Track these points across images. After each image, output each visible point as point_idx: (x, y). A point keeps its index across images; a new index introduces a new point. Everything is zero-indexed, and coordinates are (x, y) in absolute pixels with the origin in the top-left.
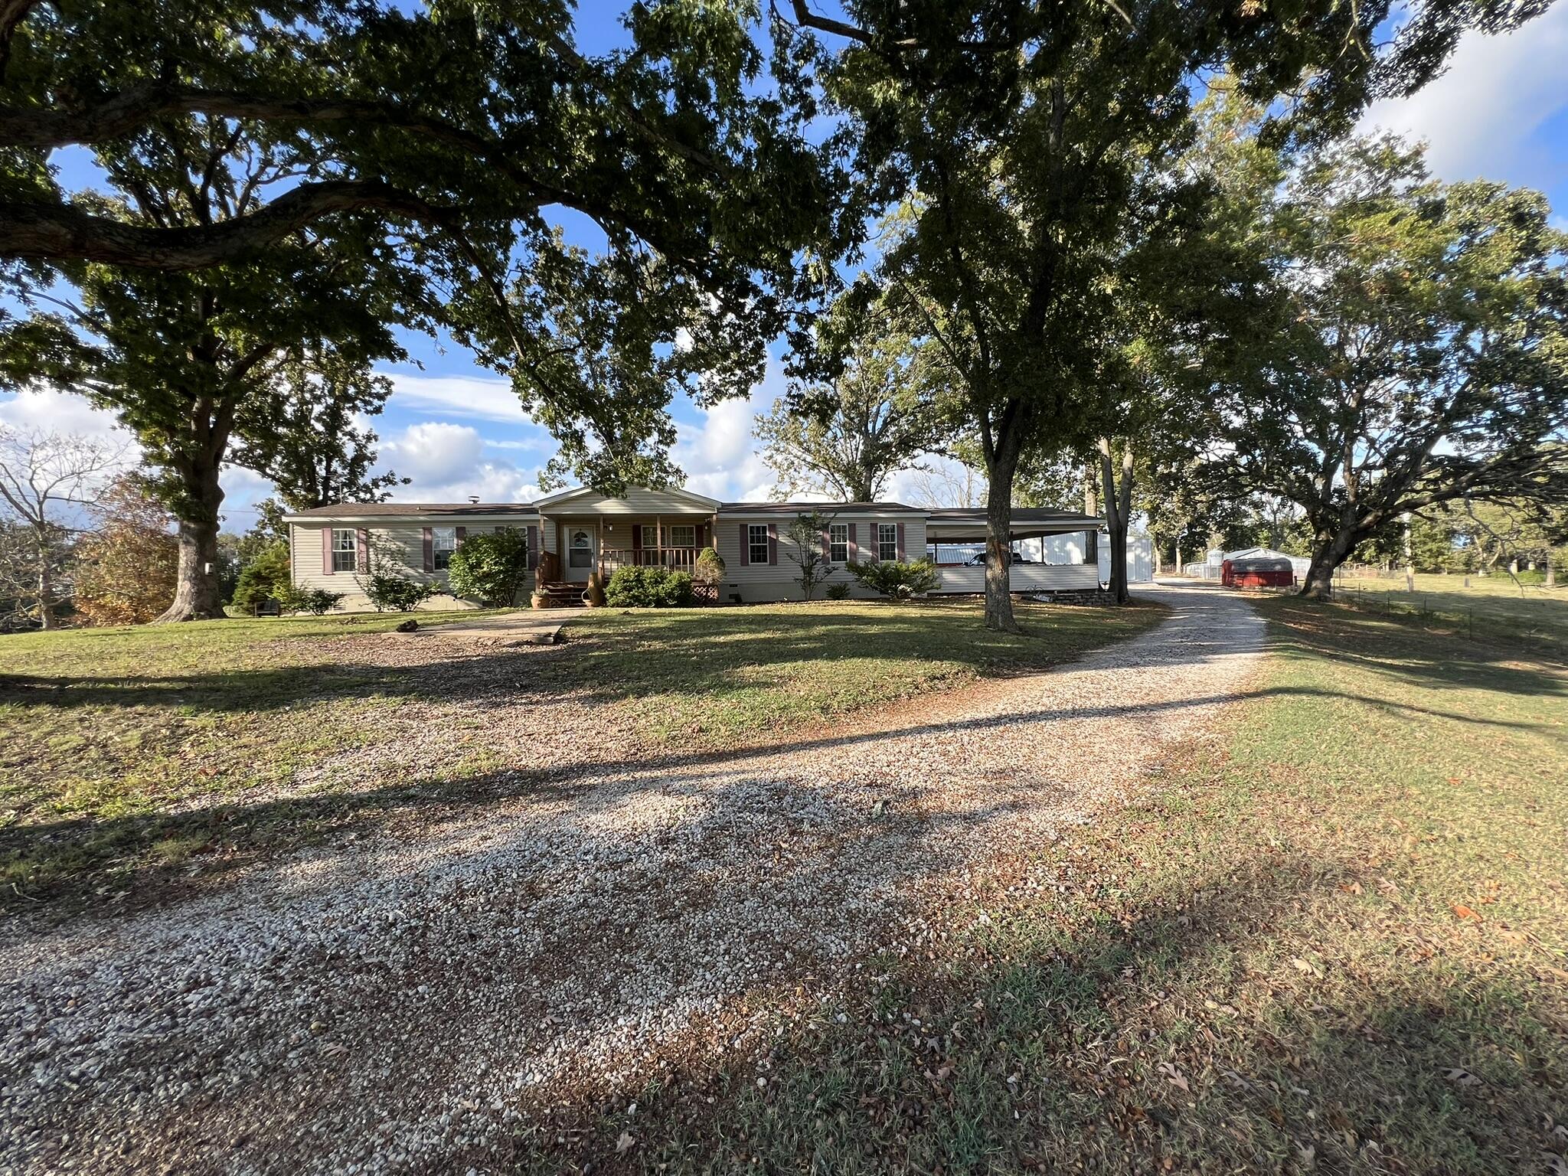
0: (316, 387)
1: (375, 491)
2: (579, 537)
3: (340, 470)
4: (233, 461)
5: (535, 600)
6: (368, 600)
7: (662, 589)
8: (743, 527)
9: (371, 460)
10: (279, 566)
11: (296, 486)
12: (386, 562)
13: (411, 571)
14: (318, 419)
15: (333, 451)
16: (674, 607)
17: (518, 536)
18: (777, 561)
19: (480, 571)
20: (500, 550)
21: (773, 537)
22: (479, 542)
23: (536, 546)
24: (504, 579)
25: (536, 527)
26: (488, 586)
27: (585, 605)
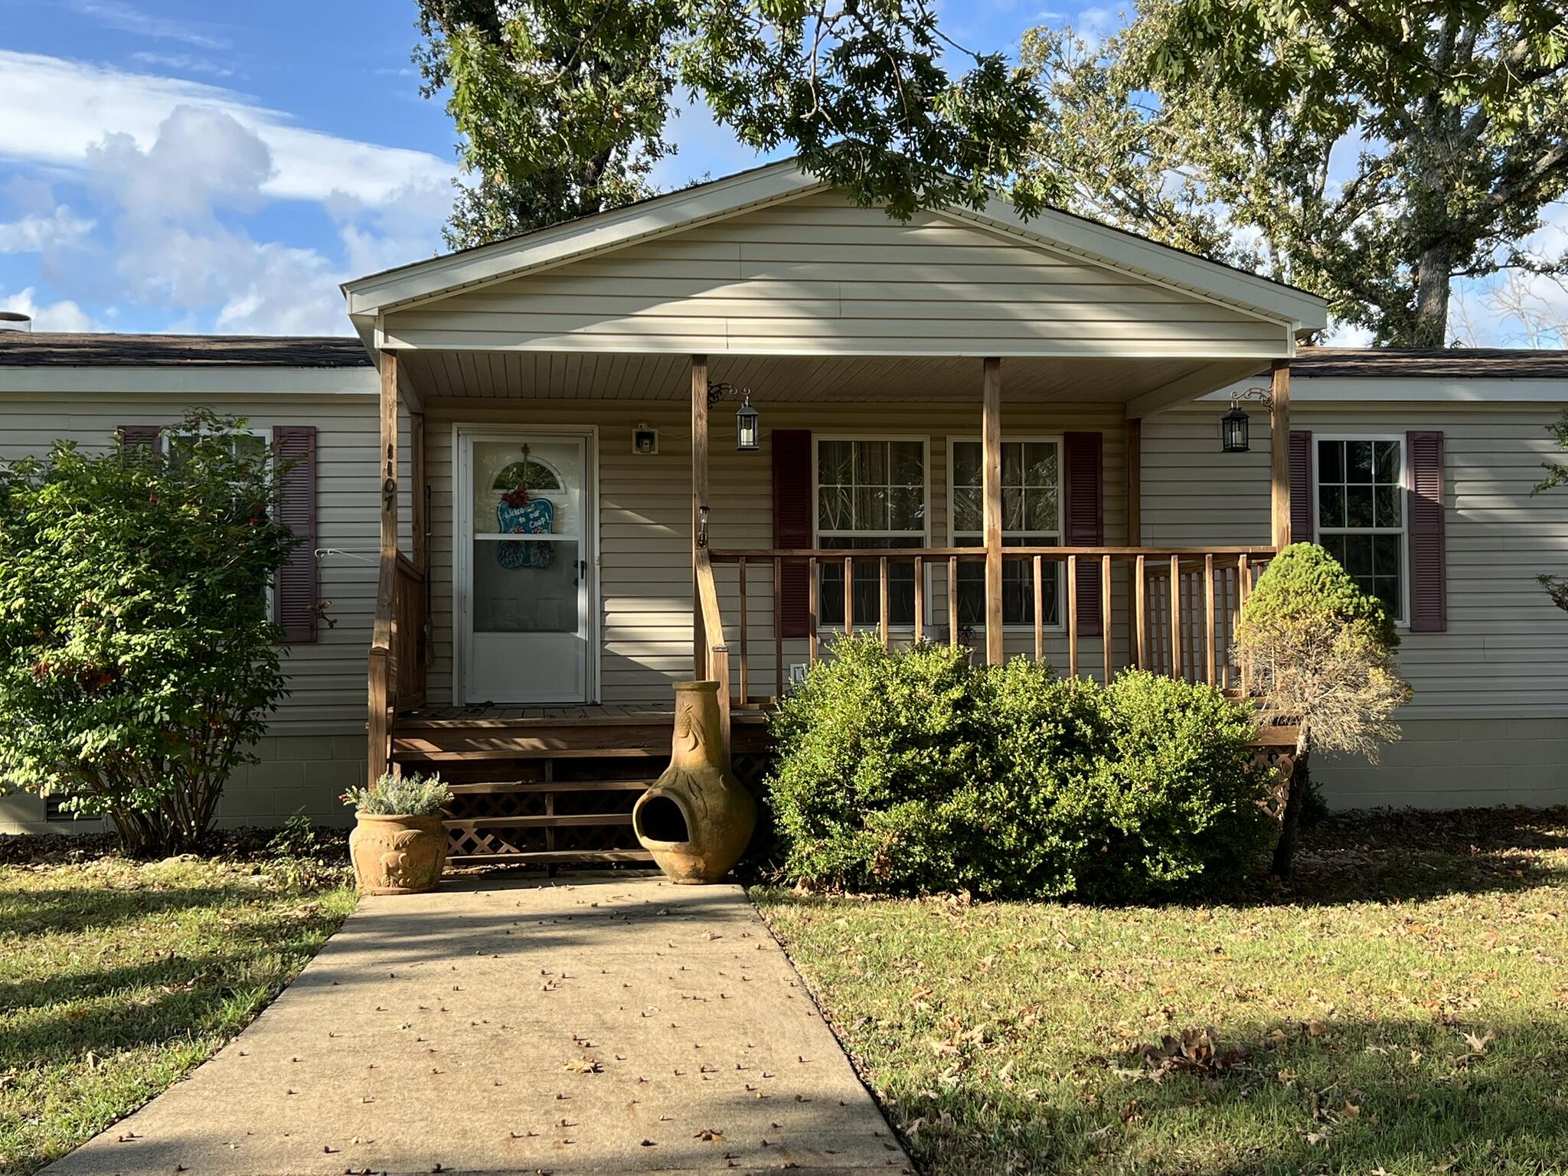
2: (524, 483)
5: (374, 840)
7: (1119, 788)
8: (1291, 443)
16: (1187, 895)
17: (241, 472)
18: (1452, 613)
19: (47, 657)
20: (155, 544)
21: (1430, 491)
22: (45, 496)
23: (315, 522)
24: (176, 703)
25: (312, 433)
26: (91, 742)
27: (649, 869)
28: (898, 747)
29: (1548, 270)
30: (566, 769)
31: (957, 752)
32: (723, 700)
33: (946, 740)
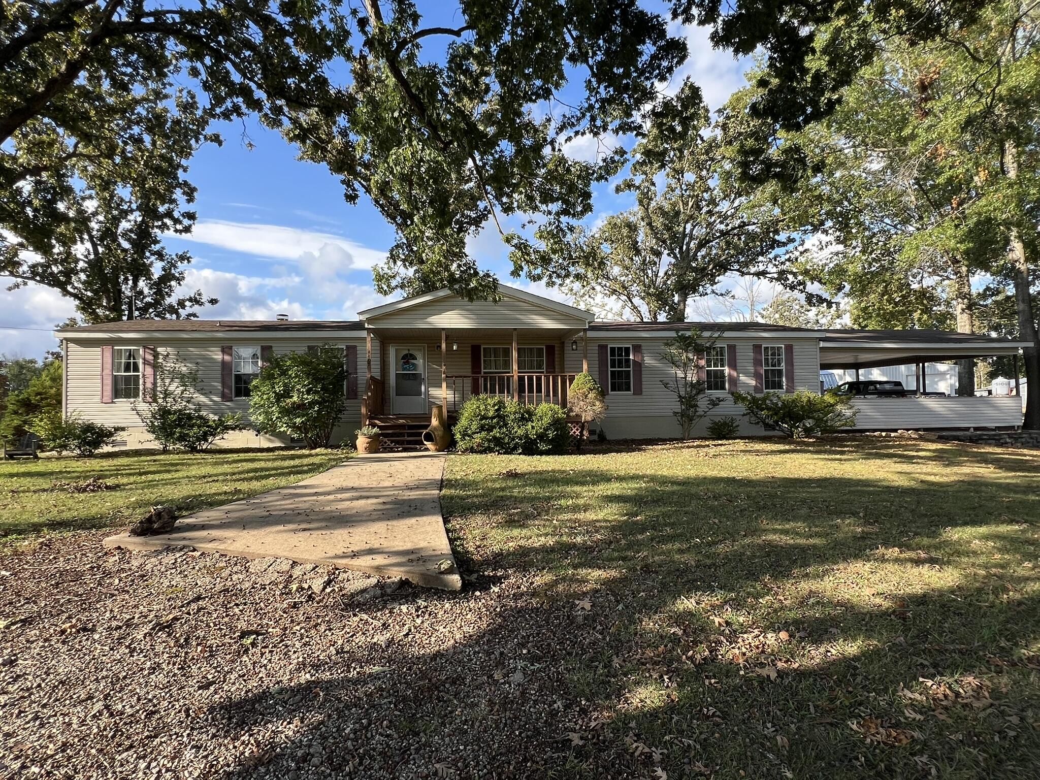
0: (122, 200)
1: (180, 311)
2: (408, 359)
3: (146, 291)
4: (33, 278)
5: (362, 442)
6: (152, 436)
7: (532, 429)
8: (603, 348)
9: (179, 280)
10: (53, 391)
11: (100, 306)
12: (175, 387)
13: (202, 399)
14: (124, 235)
15: (140, 270)
16: (547, 453)
17: (335, 357)
18: (644, 390)
19: (288, 401)
20: (314, 374)
21: (638, 359)
22: (288, 364)
23: (356, 369)
24: (319, 412)
25: (356, 347)
26: (298, 420)
27: (427, 449)
28: (481, 420)
29: (722, 295)
30: (411, 427)
31: (495, 420)
32: (445, 411)
33: (493, 418)
